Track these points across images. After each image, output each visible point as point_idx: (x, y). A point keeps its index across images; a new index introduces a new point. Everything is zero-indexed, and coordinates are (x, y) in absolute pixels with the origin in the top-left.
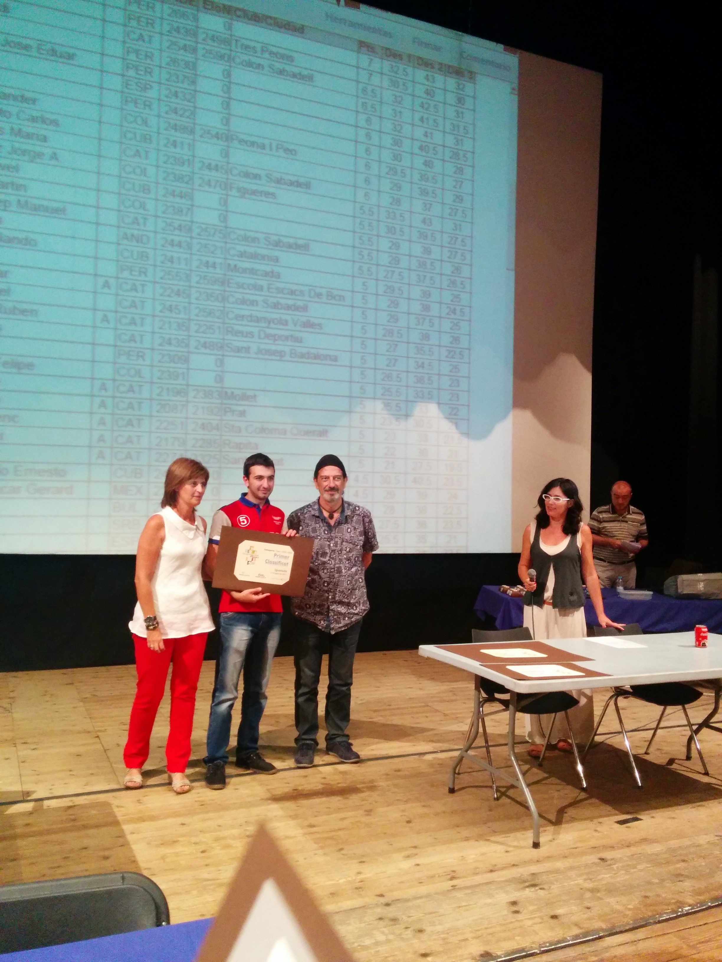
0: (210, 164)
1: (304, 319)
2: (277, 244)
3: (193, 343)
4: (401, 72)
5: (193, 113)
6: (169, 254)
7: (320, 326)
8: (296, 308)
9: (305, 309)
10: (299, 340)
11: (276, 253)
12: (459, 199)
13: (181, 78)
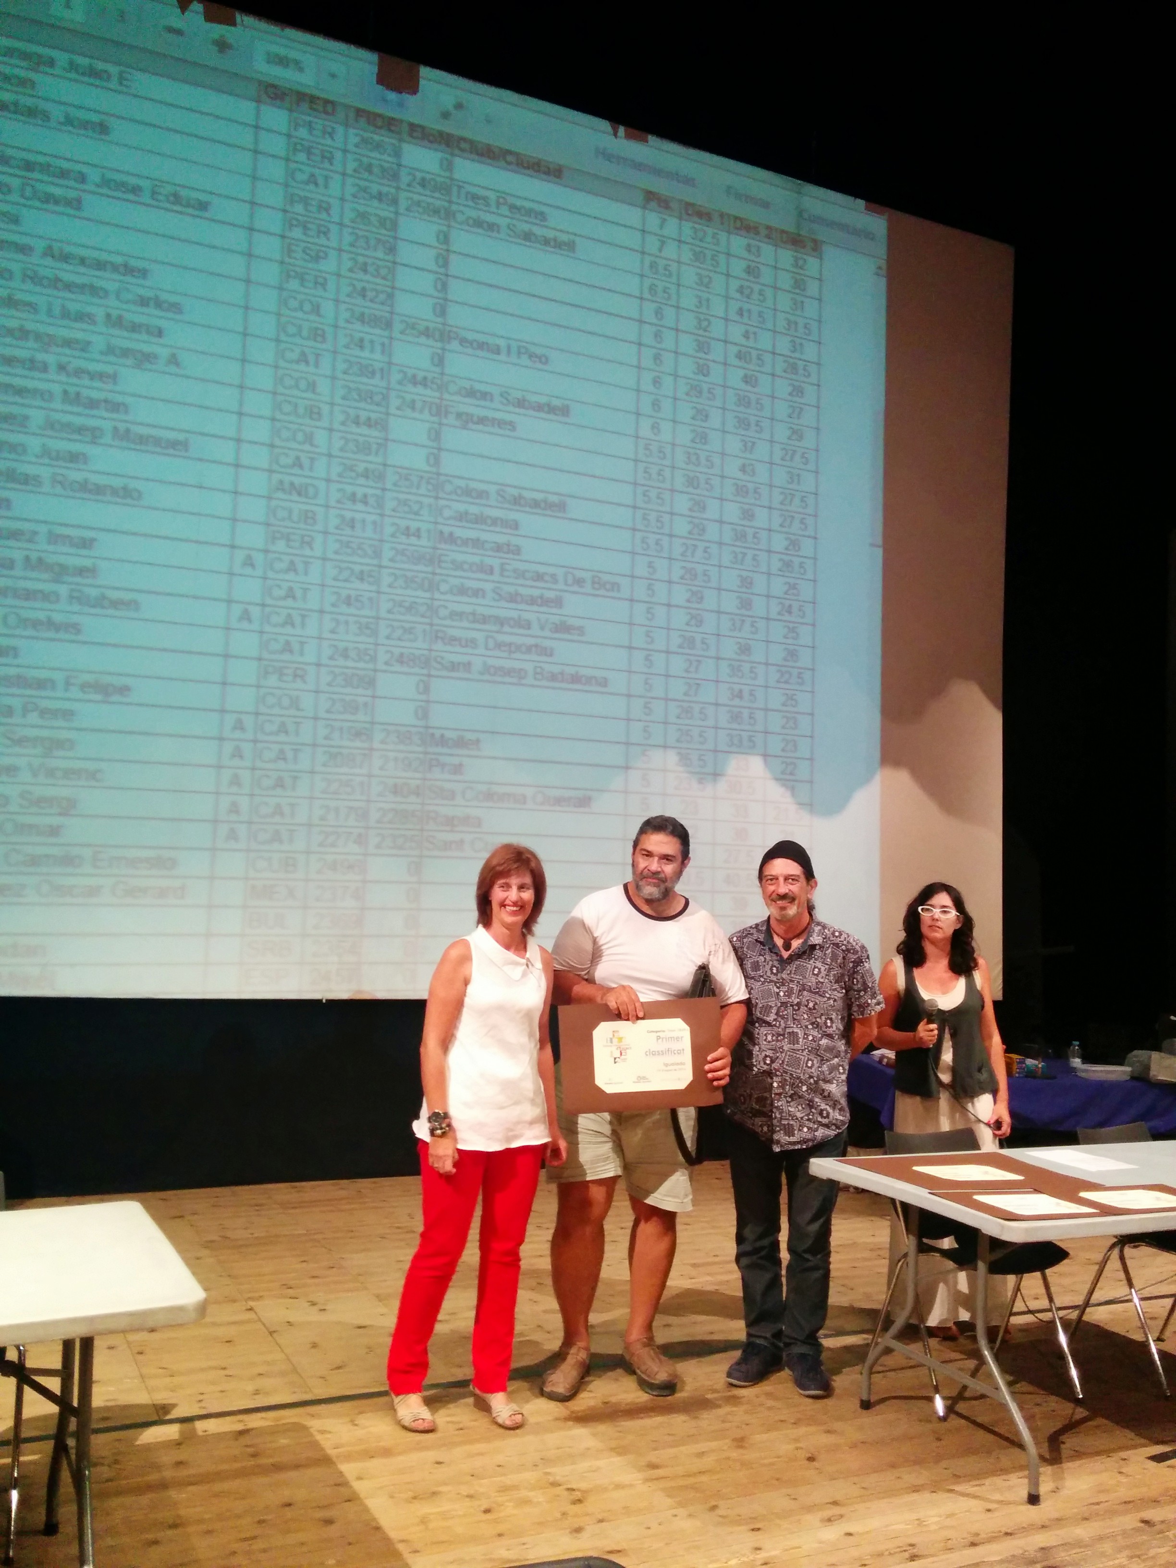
0: (414, 376)
1: (556, 619)
2: (517, 501)
3: (382, 657)
4: (709, 239)
5: (391, 296)
6: (348, 515)
7: (581, 630)
8: (545, 602)
9: (558, 602)
10: (548, 652)
11: (513, 516)
12: (797, 434)
13: (373, 242)
